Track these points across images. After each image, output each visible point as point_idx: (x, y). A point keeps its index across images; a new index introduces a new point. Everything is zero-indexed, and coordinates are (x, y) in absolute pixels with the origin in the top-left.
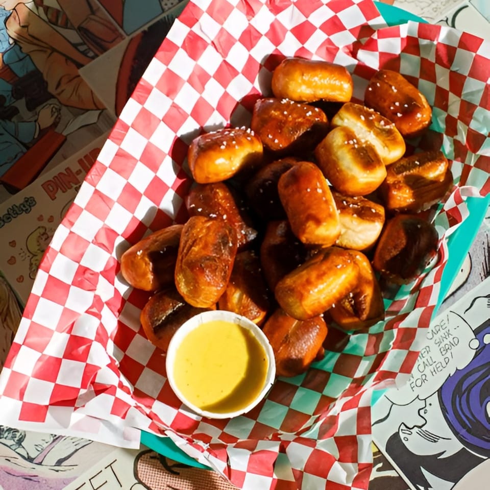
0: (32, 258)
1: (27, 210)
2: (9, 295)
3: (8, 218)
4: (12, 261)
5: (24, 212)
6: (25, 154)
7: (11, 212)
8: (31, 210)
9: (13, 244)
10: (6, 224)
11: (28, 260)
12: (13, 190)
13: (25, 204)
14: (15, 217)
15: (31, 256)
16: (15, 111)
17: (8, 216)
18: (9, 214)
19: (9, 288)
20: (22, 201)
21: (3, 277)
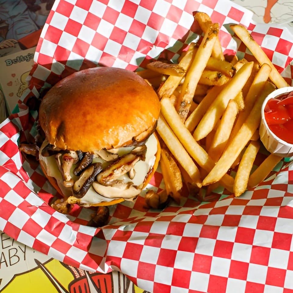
0: (22, 85)
1: (28, 60)
2: (2, 100)
3: (16, 62)
4: (10, 84)
5: (25, 61)
6: (36, 31)
7: (18, 59)
8: (30, 60)
9: (14, 75)
10: (13, 64)
11: (19, 85)
12: (23, 48)
13: (28, 56)
14: (19, 62)
15: (22, 84)
16: (39, 8)
17: (16, 60)
18: (17, 59)
19: (3, 97)
20: (26, 54)
21: (2, 91)
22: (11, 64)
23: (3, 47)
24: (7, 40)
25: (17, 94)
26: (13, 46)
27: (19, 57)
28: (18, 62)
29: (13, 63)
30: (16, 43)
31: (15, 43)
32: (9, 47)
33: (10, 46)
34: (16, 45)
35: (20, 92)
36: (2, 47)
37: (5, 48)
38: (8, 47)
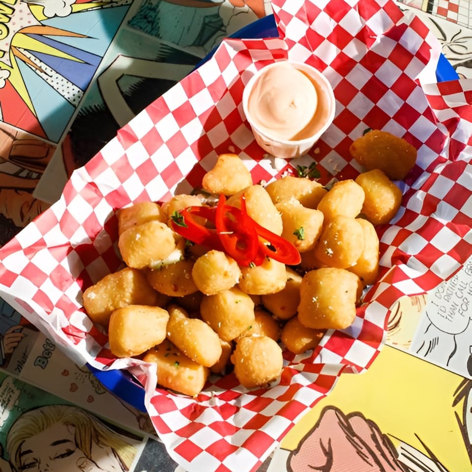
0: (89, 376)
2: (89, 418)
3: (48, 354)
4: (74, 387)
9: (66, 373)
10: (49, 359)
11: (87, 379)
18: (46, 350)
19: (85, 413)
22: (46, 362)
23: (12, 349)
24: (6, 337)
25: (96, 392)
26: (22, 338)
27: (45, 343)
28: (53, 352)
29: (46, 358)
30: (22, 329)
31: (19, 331)
32: (19, 342)
33: (19, 339)
34: (23, 332)
35: (98, 386)
36: (10, 351)
37: (15, 348)
38: (17, 343)
